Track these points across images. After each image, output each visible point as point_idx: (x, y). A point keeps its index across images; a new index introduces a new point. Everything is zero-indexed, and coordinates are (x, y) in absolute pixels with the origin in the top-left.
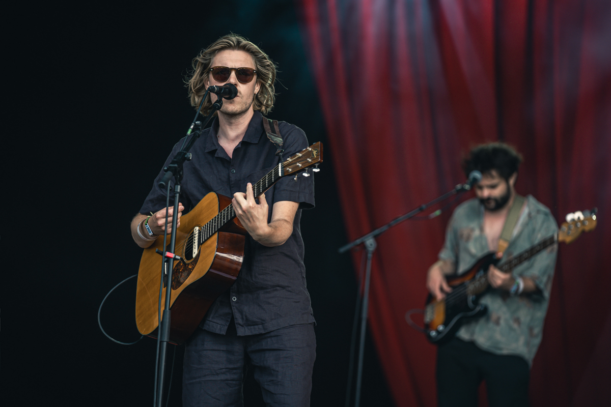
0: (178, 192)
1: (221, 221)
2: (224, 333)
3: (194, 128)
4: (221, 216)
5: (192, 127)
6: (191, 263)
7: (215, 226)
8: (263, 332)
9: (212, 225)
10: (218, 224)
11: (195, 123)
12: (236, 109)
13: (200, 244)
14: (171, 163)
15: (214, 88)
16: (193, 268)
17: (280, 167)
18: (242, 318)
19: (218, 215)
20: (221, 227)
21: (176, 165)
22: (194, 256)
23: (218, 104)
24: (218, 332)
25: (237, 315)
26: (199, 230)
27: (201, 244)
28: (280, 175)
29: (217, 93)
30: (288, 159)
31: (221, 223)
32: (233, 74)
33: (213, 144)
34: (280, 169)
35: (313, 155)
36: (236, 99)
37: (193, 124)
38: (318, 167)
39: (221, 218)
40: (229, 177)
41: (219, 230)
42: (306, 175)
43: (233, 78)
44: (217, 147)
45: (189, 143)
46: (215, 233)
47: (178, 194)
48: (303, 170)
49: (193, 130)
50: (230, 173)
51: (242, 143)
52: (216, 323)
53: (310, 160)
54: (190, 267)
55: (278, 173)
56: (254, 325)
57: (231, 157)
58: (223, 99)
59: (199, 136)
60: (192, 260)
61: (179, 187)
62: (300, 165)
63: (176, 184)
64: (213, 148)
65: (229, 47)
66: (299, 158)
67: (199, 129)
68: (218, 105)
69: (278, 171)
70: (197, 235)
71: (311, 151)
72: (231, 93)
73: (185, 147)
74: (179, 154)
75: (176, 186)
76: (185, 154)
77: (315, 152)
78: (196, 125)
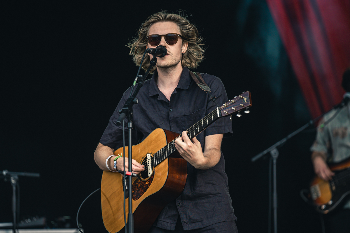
0: (130, 128)
1: (170, 150)
2: (173, 229)
3: (137, 80)
4: (170, 146)
5: (136, 79)
6: (147, 180)
7: (165, 153)
8: (202, 227)
9: (163, 153)
10: (168, 152)
11: (138, 77)
12: (167, 63)
13: (153, 166)
14: (124, 107)
15: (150, 50)
16: (150, 184)
17: (218, 111)
18: (187, 218)
19: (167, 145)
20: (171, 154)
21: (127, 108)
22: (150, 175)
23: (154, 61)
24: (169, 228)
25: (183, 217)
26: (151, 157)
27: (155, 167)
28: (219, 116)
29: (152, 54)
30: (224, 104)
31: (170, 152)
32: (163, 39)
33: (156, 90)
34: (218, 112)
35: (244, 101)
36: (167, 56)
37: (137, 77)
38: (248, 110)
39: (170, 148)
40: (168, 115)
41: (169, 157)
42: (239, 116)
43: (163, 42)
44: (158, 93)
45: (135, 91)
46: (166, 158)
47: (131, 129)
48: (237, 113)
49: (137, 82)
50: (169, 112)
51: (177, 89)
52: (167, 222)
53: (242, 105)
54: (147, 183)
55: (217, 114)
56: (195, 222)
57: (169, 100)
58: (157, 57)
59: (142, 86)
60: (148, 178)
61: (131, 123)
62: (234, 109)
63: (129, 122)
64: (156, 93)
65: (159, 20)
66: (233, 103)
67: (141, 81)
68: (154, 63)
69: (217, 113)
70: (150, 160)
71: (242, 98)
72: (163, 52)
73: (133, 94)
74: (129, 99)
75: (129, 123)
76: (133, 99)
77: (245, 99)
78: (139, 78)
